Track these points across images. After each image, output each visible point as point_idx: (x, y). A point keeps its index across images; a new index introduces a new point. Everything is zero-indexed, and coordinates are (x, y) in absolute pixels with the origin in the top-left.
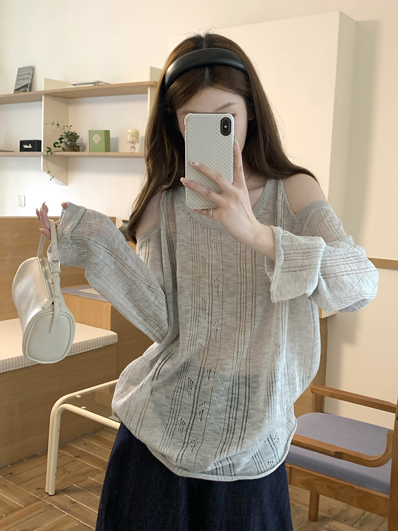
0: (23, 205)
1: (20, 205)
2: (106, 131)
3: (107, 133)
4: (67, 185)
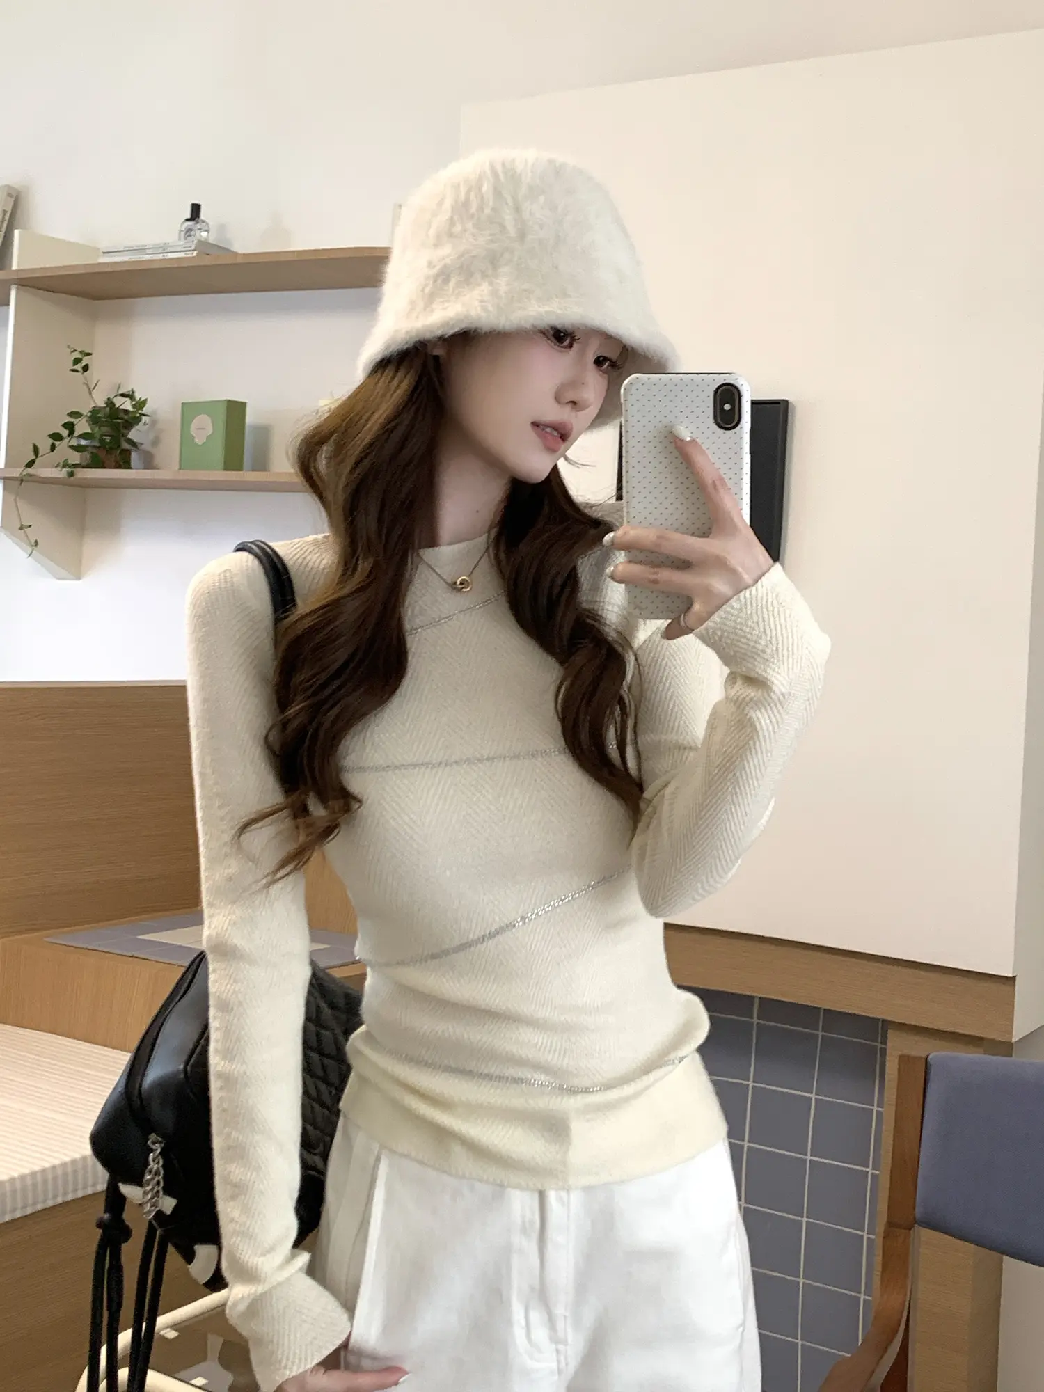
2: (229, 401)
3: (235, 410)
4: (79, 579)
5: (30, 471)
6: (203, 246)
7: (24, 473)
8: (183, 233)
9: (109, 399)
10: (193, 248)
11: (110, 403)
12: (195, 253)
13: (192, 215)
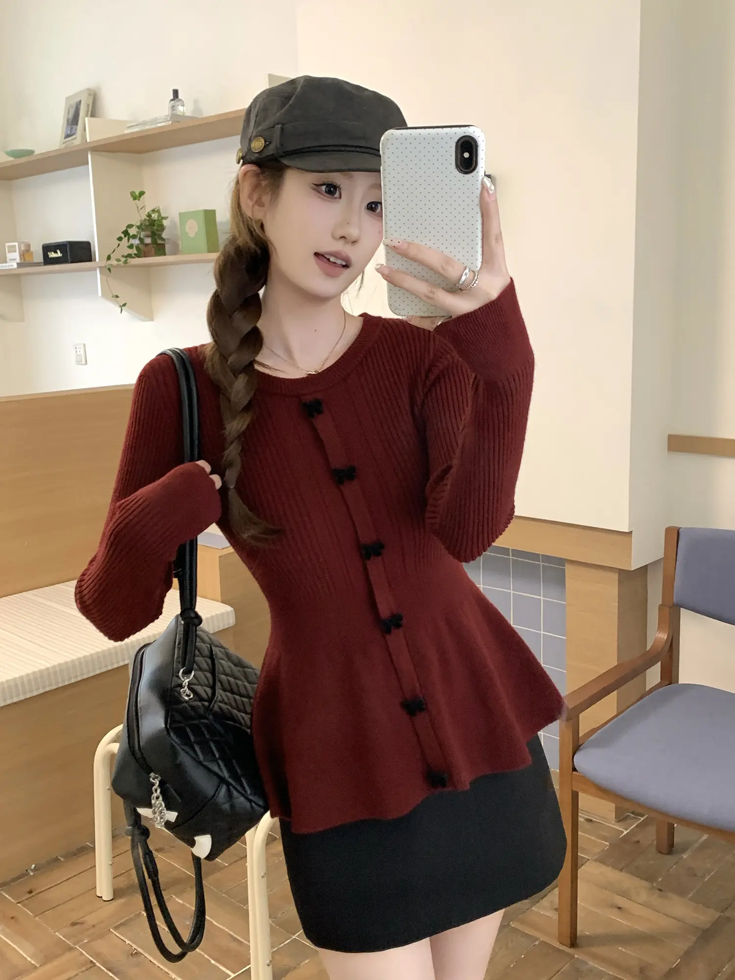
0: (83, 362)
1: (79, 362)
2: (205, 211)
3: (210, 215)
4: (152, 320)
5: (109, 262)
6: (175, 117)
7: (107, 265)
8: (170, 108)
9: (148, 213)
10: (169, 119)
11: (149, 216)
12: (171, 122)
13: (174, 97)
